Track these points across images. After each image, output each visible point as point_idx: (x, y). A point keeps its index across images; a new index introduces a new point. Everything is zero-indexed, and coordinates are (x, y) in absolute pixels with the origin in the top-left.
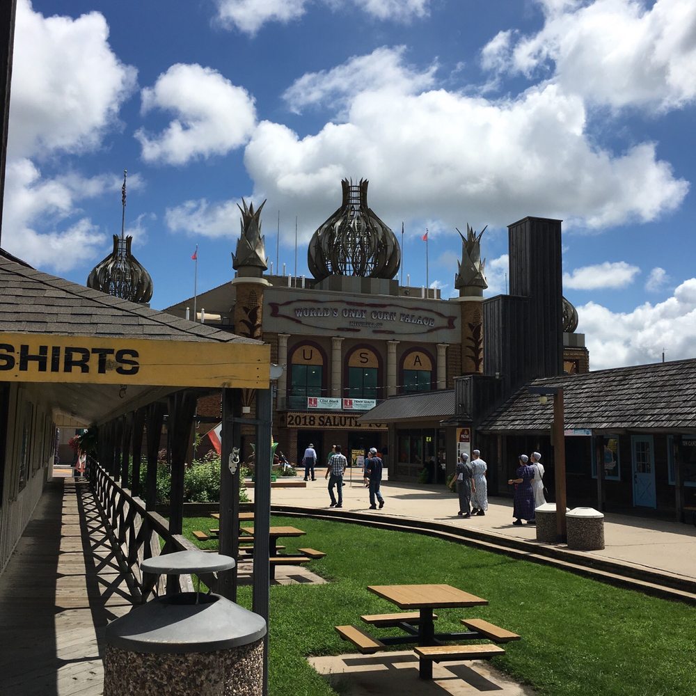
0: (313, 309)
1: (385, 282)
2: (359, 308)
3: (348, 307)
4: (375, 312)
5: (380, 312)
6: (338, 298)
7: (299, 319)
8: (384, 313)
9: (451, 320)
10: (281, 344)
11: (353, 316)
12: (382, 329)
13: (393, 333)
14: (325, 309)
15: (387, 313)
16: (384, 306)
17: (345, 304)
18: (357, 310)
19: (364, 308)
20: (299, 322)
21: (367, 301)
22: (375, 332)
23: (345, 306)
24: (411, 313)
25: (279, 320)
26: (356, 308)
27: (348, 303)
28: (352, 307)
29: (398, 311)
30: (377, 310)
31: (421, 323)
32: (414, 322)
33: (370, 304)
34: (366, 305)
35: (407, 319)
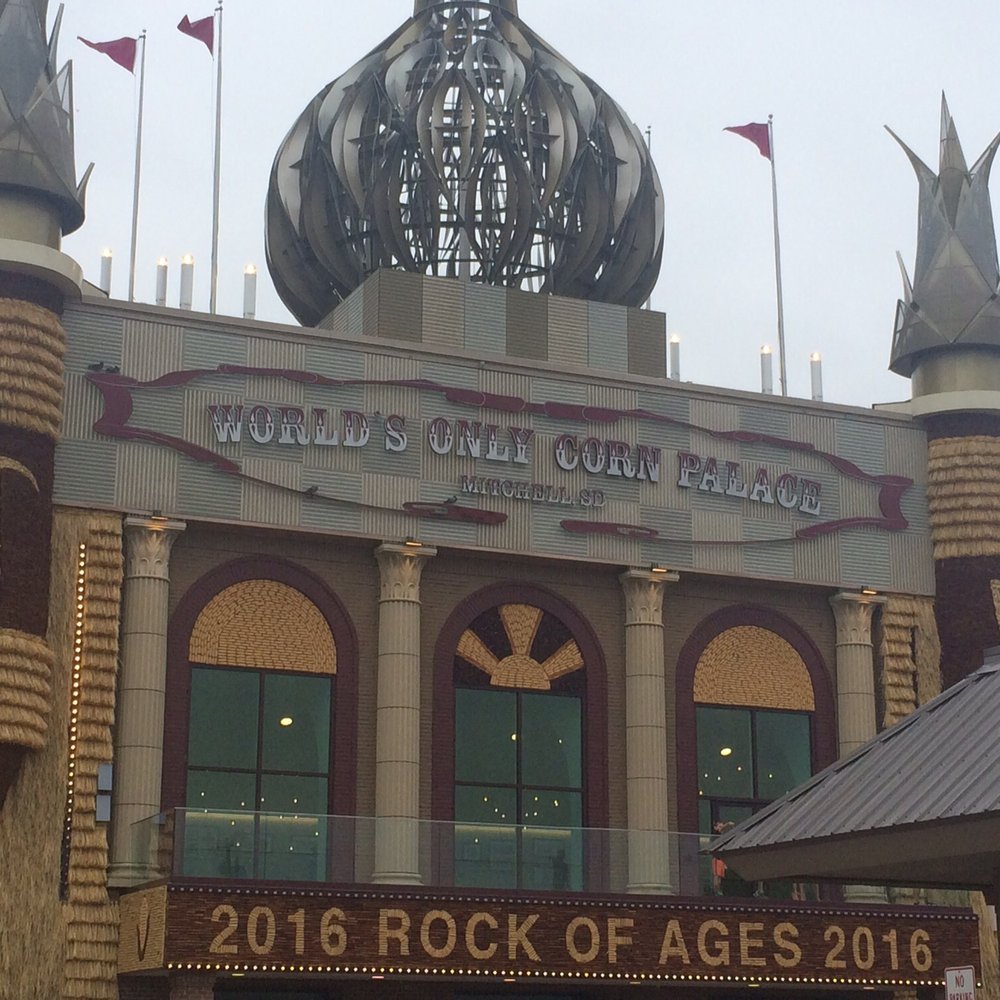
0: (292, 413)
1: (610, 317)
2: (504, 422)
3: (453, 414)
4: (570, 442)
5: (594, 444)
6: (411, 370)
7: (229, 455)
8: (610, 445)
9: (890, 492)
10: (140, 570)
11: (476, 451)
12: (603, 518)
13: (648, 535)
14: (348, 414)
15: (622, 448)
16: (609, 416)
17: (440, 400)
18: (493, 429)
19: (524, 423)
20: (228, 469)
21: (538, 392)
22: (571, 528)
23: (436, 408)
24: (724, 453)
25: (134, 451)
26: (487, 418)
27: (456, 397)
28: (470, 417)
29: (670, 442)
30: (583, 432)
31: (768, 498)
32: (737, 494)
33: (548, 404)
34: (534, 409)
35: (707, 477)
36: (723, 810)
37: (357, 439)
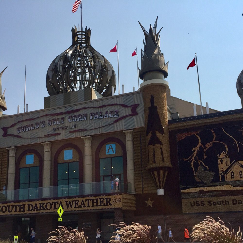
0: (28, 126)
1: (81, 92)
2: (60, 117)
3: (51, 118)
4: (71, 117)
5: (75, 116)
7: (20, 134)
8: (77, 116)
9: (134, 108)
11: (55, 124)
12: (77, 129)
13: (85, 130)
14: (36, 123)
15: (79, 116)
16: (78, 110)
17: (50, 116)
18: (58, 119)
19: (63, 116)
20: (19, 137)
22: (71, 132)
23: (49, 118)
24: (99, 110)
25: (9, 138)
26: (57, 117)
27: (52, 115)
28: (54, 118)
29: (89, 112)
30: (73, 115)
31: (107, 117)
32: (101, 118)
33: (67, 112)
34: (64, 113)
35: (95, 116)
36: (105, 178)
37: (37, 127)
